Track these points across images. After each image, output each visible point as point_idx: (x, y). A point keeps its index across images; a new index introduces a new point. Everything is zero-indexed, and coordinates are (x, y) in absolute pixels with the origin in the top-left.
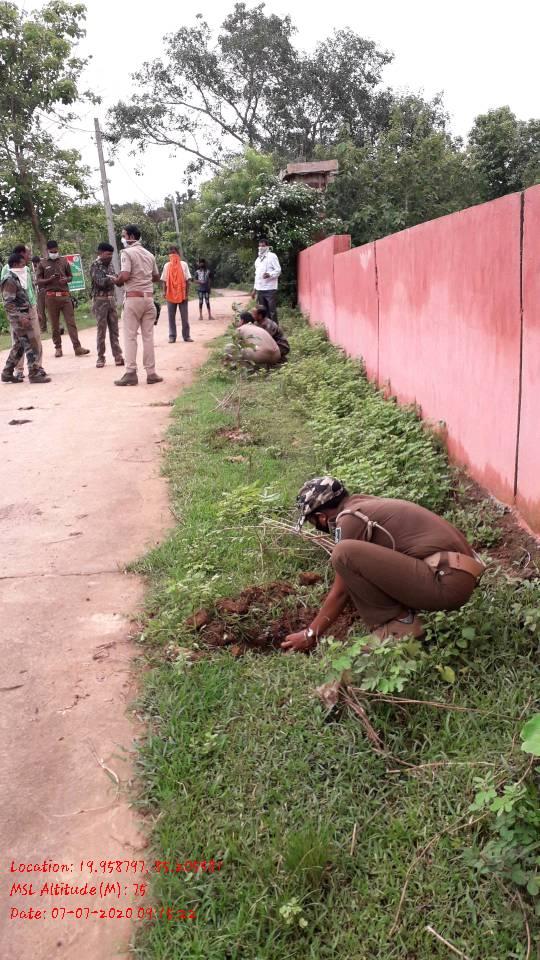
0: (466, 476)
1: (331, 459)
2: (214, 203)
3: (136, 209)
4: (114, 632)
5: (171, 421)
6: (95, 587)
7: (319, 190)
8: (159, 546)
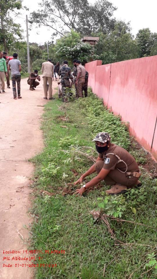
0: (135, 140)
1: (94, 130)
2: (61, 46)
3: (36, 45)
4: (23, 182)
5: (43, 112)
6: (18, 166)
7: (93, 46)
8: (39, 154)
